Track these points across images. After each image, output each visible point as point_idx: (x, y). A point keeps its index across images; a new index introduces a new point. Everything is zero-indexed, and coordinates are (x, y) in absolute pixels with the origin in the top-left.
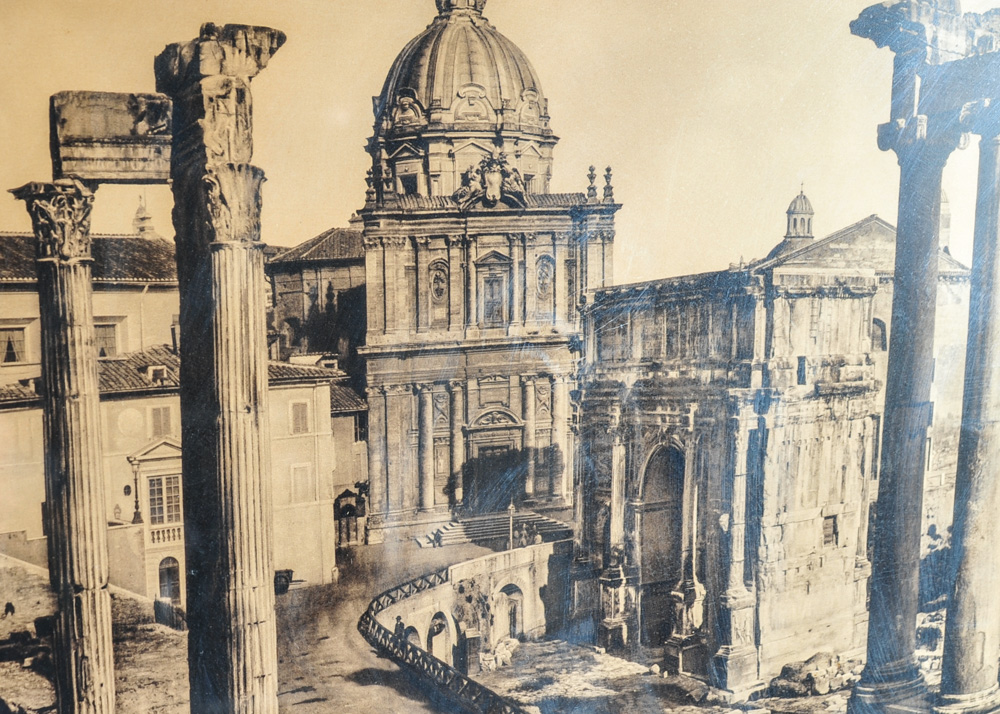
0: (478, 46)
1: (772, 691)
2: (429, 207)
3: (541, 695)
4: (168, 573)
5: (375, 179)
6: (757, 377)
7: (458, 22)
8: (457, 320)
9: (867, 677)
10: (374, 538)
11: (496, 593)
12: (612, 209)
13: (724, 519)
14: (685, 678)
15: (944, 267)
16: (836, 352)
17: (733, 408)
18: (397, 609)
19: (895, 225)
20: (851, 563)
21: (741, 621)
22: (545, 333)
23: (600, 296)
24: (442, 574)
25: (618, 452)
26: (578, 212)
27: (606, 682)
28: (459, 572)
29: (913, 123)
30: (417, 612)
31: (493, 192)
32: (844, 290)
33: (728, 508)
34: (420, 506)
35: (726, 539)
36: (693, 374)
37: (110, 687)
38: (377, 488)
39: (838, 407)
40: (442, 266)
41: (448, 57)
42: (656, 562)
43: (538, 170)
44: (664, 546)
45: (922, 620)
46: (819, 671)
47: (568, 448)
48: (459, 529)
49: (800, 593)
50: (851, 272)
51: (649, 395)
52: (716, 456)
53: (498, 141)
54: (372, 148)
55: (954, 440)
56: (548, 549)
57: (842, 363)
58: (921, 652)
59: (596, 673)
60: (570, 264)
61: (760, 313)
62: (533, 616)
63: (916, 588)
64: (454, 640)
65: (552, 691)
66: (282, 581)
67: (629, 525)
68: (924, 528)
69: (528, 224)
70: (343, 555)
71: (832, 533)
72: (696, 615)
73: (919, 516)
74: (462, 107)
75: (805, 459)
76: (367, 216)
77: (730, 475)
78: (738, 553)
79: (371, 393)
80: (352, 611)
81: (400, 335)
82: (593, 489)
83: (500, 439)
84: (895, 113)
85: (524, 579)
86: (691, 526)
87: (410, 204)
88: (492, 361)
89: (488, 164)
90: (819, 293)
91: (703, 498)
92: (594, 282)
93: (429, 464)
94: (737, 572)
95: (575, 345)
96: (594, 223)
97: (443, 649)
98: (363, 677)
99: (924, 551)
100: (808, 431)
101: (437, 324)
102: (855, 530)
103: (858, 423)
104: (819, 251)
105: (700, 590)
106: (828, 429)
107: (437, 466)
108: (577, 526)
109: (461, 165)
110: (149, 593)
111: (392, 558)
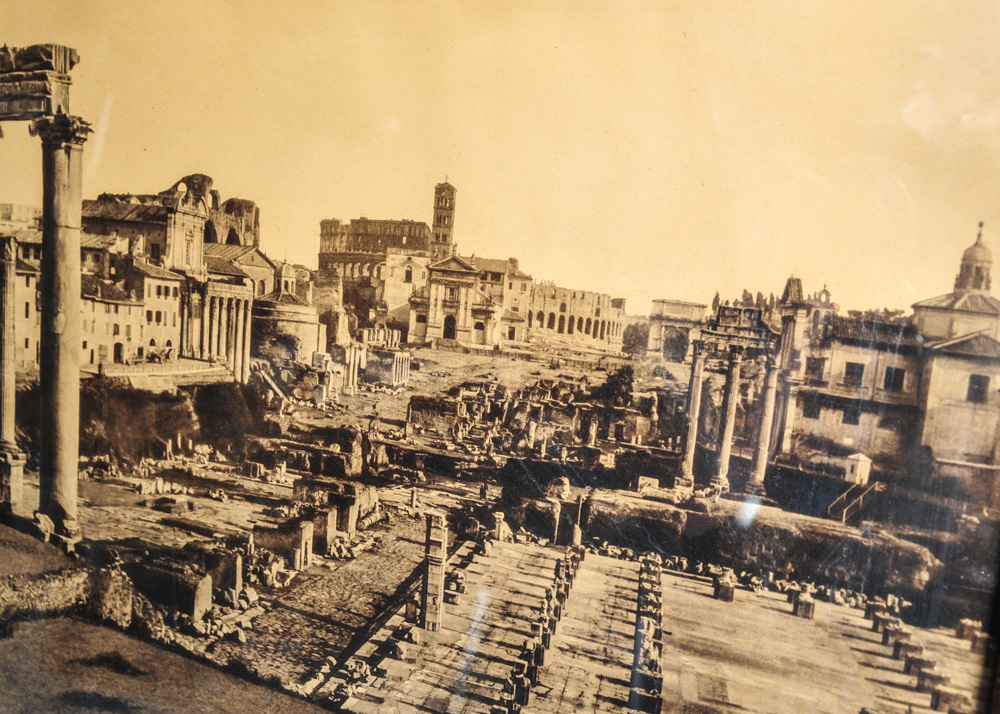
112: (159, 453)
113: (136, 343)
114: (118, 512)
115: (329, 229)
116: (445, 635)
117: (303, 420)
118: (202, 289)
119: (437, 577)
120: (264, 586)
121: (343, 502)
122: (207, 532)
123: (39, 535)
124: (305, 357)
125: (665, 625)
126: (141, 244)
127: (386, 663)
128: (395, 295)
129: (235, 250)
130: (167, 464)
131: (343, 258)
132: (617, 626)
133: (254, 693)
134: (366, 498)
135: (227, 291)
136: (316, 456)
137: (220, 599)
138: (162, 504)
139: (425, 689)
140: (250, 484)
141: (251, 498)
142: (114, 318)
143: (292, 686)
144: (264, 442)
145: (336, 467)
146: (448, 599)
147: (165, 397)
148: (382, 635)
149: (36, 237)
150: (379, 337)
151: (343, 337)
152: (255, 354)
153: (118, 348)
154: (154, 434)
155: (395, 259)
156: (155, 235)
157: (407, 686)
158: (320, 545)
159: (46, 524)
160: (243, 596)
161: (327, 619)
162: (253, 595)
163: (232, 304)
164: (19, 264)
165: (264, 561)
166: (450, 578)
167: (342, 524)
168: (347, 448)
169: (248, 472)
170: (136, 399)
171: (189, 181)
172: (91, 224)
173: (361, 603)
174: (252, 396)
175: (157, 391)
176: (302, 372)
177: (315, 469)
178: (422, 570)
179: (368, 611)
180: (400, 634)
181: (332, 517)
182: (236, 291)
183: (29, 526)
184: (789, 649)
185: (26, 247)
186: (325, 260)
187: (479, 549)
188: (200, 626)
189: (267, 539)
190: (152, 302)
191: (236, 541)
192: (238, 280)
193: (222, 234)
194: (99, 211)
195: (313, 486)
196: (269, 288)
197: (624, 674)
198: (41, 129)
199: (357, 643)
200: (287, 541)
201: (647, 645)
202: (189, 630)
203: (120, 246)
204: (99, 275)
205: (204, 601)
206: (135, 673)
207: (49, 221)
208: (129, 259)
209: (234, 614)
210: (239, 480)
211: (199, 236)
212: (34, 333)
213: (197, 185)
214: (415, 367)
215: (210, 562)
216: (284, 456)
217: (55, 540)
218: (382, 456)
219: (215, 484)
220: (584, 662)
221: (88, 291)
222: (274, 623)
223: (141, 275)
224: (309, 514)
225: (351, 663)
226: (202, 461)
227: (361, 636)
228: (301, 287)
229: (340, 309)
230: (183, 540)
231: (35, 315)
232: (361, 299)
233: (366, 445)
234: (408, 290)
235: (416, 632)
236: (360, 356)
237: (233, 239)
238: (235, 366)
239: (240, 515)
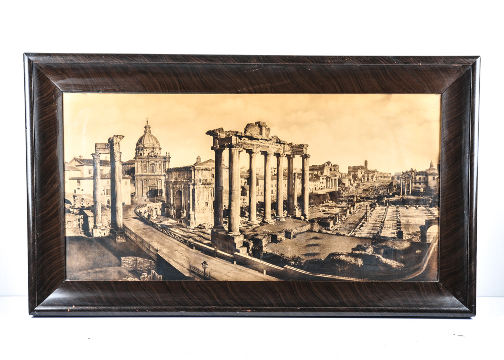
0: (150, 137)
1: (198, 227)
2: (144, 157)
3: (161, 224)
4: (108, 201)
5: (136, 153)
6: (193, 181)
7: (147, 134)
8: (148, 172)
9: (214, 228)
10: (136, 199)
11: (154, 209)
12: (170, 158)
13: (189, 201)
14: (183, 224)
15: (223, 167)
16: (206, 178)
17: (189, 185)
18: (139, 209)
19: (214, 160)
20: (210, 210)
21: (192, 216)
22: (160, 174)
23: (168, 169)
24: (146, 205)
25: (172, 191)
26: (165, 158)
27: (171, 223)
28: (148, 205)
29: (216, 146)
30: (142, 210)
31: (153, 155)
32: (206, 169)
33: (189, 200)
34: (143, 196)
35: (189, 204)
36: (183, 180)
37: (101, 215)
38: (136, 193)
39: (207, 186)
40: (145, 165)
41: (146, 139)
42: (178, 207)
43: (159, 153)
44: (179, 204)
45: (224, 220)
46: (206, 225)
47: (164, 190)
48: (148, 199)
49: (202, 213)
50: (208, 167)
51: (176, 183)
52: (187, 192)
53: (153, 149)
54: (136, 150)
55: (228, 192)
56: (161, 203)
57: (207, 180)
58: (224, 225)
59: (169, 222)
60: (164, 165)
61: (193, 172)
62: (159, 212)
63: (222, 215)
64: (147, 214)
65: (162, 223)
66: (123, 204)
67: (174, 201)
68: (223, 205)
69: (157, 160)
70: (132, 201)
71: (207, 204)
72: (185, 215)
73: (222, 203)
74: (148, 145)
75: (201, 193)
76: (135, 158)
77: (189, 195)
78: (191, 206)
79: (136, 181)
80: (133, 209)
81: (140, 173)
82: (168, 195)
83: (154, 188)
84: (214, 145)
85: (158, 207)
86: (183, 202)
87: (141, 157)
88: (153, 177)
89: (152, 152)
90: (203, 170)
91: (185, 198)
92: (167, 167)
93: (144, 190)
94: (191, 209)
95: (165, 176)
96: (167, 159)
97: (146, 216)
98: (135, 218)
99: (223, 209)
100: (202, 190)
101: (145, 172)
102: (211, 204)
103: (210, 189)
104: (202, 164)
105: (185, 211)
106: (205, 189)
107: (145, 191)
108: (166, 200)
109: (148, 152)
110: (106, 204)
111: (139, 203)
112: (323, 203)
113: (318, 187)
114: (316, 213)
115: (349, 168)
116: (370, 222)
117: (347, 195)
118: (330, 178)
119: (368, 214)
120: (342, 220)
121: (353, 206)
122: (332, 214)
123: (301, 220)
124: (346, 186)
125: (401, 214)
126: (319, 172)
127: (361, 228)
128: (360, 176)
129: (335, 172)
130: (324, 205)
131: (352, 172)
132: (394, 216)
133: (341, 237)
134: (357, 205)
135: (334, 178)
136: (349, 200)
137: (334, 224)
138: (324, 211)
139: (368, 231)
140: (339, 205)
141: (339, 208)
142: (315, 184)
143: (347, 235)
144: (341, 199)
145: (352, 201)
146: (370, 217)
147: (324, 194)
148: (361, 224)
149: (301, 173)
150: (358, 182)
151: (352, 182)
152: (339, 186)
153: (315, 188)
154: (322, 200)
155: (359, 171)
156: (322, 171)
157: (365, 231)
158: (350, 213)
159: (303, 218)
160: (338, 223)
161: (352, 223)
162: (340, 222)
163: (335, 180)
164: (298, 177)
165: (341, 217)
166: (370, 214)
167: (354, 209)
168: (354, 198)
169: (338, 204)
170: (318, 196)
171: (327, 162)
172: (310, 170)
173: (357, 220)
174: (339, 192)
175: (322, 194)
176: (346, 188)
177: (349, 202)
178: (366, 213)
179: (358, 221)
180: (363, 223)
181: (352, 208)
182: (335, 178)
183: (299, 219)
184: (416, 214)
185: (299, 174)
186: (349, 172)
187: (374, 209)
188: (331, 229)
189: (342, 213)
190: (321, 180)
191: (336, 214)
192: (336, 176)
193: (333, 170)
194: (312, 168)
195: (349, 204)
196: (341, 177)
197: (396, 222)
198: (302, 156)
199: (357, 226)
200: (345, 213)
201: (398, 217)
202: (329, 230)
203: (316, 173)
204: (312, 177)
205: (331, 224)
206: (319, 239)
207: (303, 170)
208: (317, 174)
209: (336, 226)
210: (337, 205)
211: (329, 170)
212: (300, 187)
213: (328, 163)
214: (363, 185)
215: (332, 218)
216: (344, 200)
217: (304, 220)
218: (359, 198)
219: (333, 206)
220: (390, 221)
221: (310, 180)
222: (343, 226)
223: (319, 177)
224: (348, 208)
225: (356, 229)
226: (331, 203)
227: (358, 225)
228: (346, 176)
229: (352, 179)
230: (327, 216)
231: (301, 185)
232: (355, 177)
233: (357, 197)
234: (361, 175)
235: (366, 222)
236: (355, 185)
237: (334, 170)
238: (335, 188)
239: (337, 210)
